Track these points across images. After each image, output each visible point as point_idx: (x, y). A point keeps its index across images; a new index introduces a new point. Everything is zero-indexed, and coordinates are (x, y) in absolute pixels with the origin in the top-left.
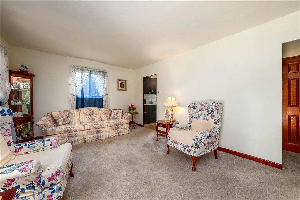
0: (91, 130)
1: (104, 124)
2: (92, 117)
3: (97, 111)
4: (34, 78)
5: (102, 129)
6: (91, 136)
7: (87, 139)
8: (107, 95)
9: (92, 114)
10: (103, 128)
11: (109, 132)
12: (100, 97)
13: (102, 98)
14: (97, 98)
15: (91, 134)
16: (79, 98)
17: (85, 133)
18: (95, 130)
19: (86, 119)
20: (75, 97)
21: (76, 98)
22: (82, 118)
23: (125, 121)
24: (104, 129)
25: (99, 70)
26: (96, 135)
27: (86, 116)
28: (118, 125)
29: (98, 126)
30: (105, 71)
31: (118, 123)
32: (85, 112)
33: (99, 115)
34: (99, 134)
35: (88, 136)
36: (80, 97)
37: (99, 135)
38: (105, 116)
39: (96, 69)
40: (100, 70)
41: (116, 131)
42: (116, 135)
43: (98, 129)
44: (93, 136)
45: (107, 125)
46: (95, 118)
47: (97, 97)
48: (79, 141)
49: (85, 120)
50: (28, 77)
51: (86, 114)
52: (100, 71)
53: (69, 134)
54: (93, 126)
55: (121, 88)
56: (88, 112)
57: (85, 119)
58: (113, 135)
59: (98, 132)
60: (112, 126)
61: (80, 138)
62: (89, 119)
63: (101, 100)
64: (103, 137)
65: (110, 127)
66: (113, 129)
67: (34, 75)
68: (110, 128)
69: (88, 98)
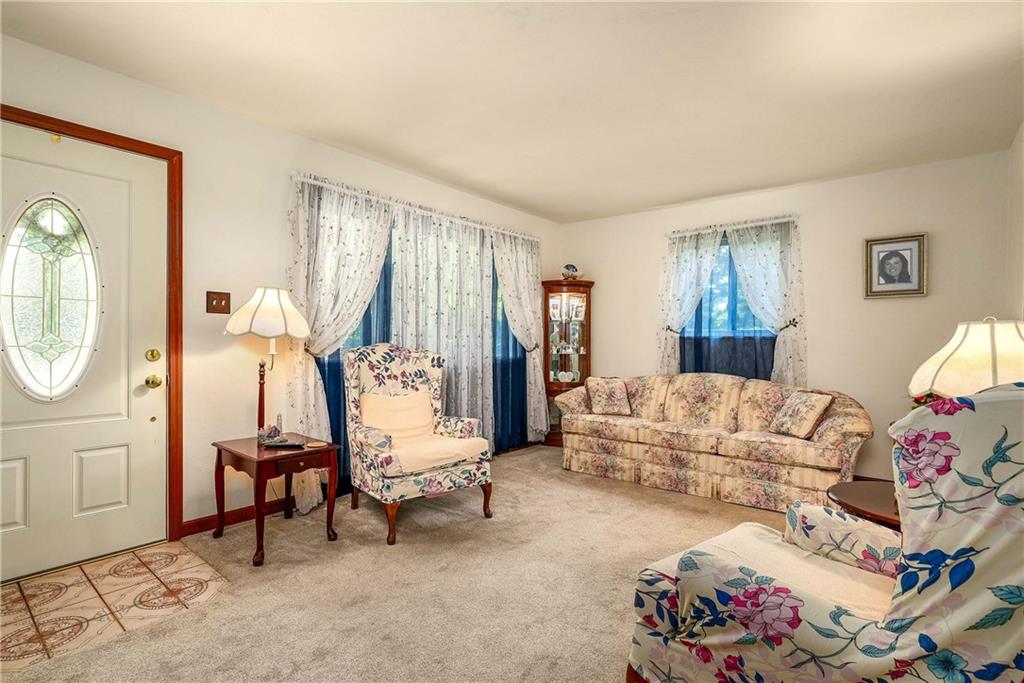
0: (656, 448)
1: (698, 440)
2: (702, 410)
3: (726, 390)
4: (594, 290)
5: (693, 456)
6: (657, 467)
7: (645, 474)
8: (794, 323)
9: (704, 400)
10: (700, 452)
11: (723, 476)
12: (764, 335)
13: (773, 340)
14: (750, 338)
15: (656, 460)
16: (689, 338)
17: (638, 451)
18: (670, 452)
19: (681, 413)
20: (678, 336)
21: (680, 337)
22: (670, 406)
23: (804, 452)
24: (703, 457)
25: (757, 221)
26: (672, 471)
27: (683, 403)
28: (762, 458)
29: (676, 442)
30: (784, 217)
31: (763, 448)
32: (686, 387)
33: (727, 406)
34: (683, 471)
35: (648, 466)
36: (692, 335)
37: (681, 473)
38: (751, 416)
39: (745, 222)
40: (763, 220)
41: (758, 486)
42: (754, 500)
43: (680, 453)
44: (662, 471)
45: (712, 448)
46: (712, 414)
47: (752, 335)
48: (622, 469)
49: (676, 416)
50: (582, 289)
51: (685, 396)
52: (761, 227)
53: (601, 441)
54: (661, 437)
55: (889, 280)
56: (692, 389)
57: (676, 410)
58: (737, 494)
59: (680, 462)
60: (734, 457)
61: (626, 464)
62: (691, 413)
63: (767, 348)
64: (698, 489)
65: (728, 459)
66: (738, 470)
67: (592, 283)
68: (728, 463)
69: (716, 339)
